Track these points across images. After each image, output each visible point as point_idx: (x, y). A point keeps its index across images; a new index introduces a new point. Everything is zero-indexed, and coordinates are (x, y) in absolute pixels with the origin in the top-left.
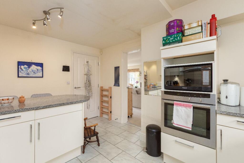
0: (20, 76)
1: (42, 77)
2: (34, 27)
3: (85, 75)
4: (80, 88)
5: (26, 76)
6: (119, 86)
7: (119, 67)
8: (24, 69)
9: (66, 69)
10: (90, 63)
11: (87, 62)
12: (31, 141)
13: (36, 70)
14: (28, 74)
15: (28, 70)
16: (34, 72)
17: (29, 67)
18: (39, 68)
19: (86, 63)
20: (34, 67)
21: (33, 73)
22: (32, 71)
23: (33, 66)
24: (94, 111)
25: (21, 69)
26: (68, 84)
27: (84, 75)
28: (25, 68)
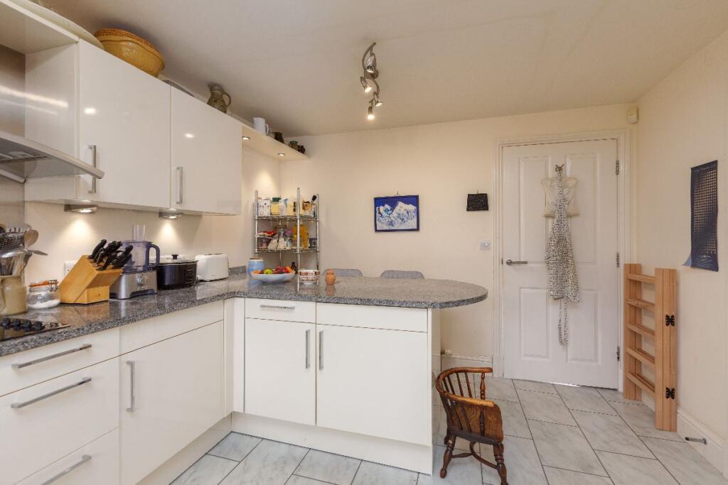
0: (378, 229)
1: (418, 229)
2: (371, 117)
3: (547, 217)
4: (525, 263)
5: (387, 228)
6: (714, 266)
7: (715, 162)
8: (384, 214)
9: (478, 202)
10: (568, 171)
11: (559, 169)
12: (307, 366)
13: (405, 213)
14: (391, 223)
15: (391, 216)
16: (403, 220)
17: (393, 209)
18: (411, 207)
19: (552, 173)
20: (401, 207)
21: (400, 221)
22: (398, 217)
23: (400, 204)
24: (596, 360)
25: (380, 213)
26: (485, 247)
27: (545, 218)
28: (385, 211)
